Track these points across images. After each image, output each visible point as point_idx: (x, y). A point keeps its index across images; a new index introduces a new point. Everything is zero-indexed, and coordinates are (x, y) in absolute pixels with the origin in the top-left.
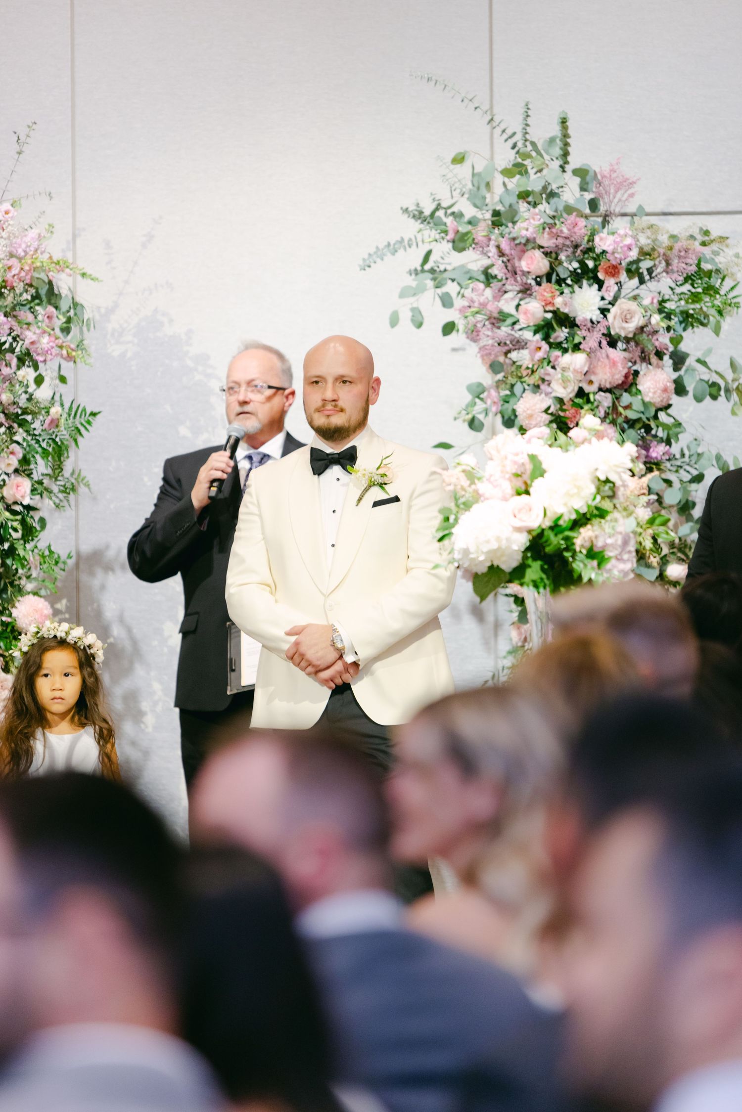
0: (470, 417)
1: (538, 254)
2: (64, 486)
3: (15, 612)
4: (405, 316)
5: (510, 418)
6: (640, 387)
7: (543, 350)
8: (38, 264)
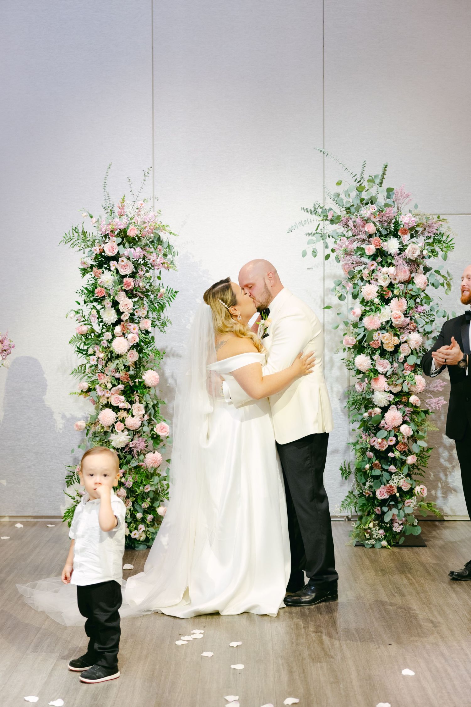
0: (340, 294)
1: (372, 224)
2: (162, 323)
3: (144, 377)
4: (310, 252)
5: (355, 295)
6: (414, 282)
7: (375, 265)
8: (157, 226)
